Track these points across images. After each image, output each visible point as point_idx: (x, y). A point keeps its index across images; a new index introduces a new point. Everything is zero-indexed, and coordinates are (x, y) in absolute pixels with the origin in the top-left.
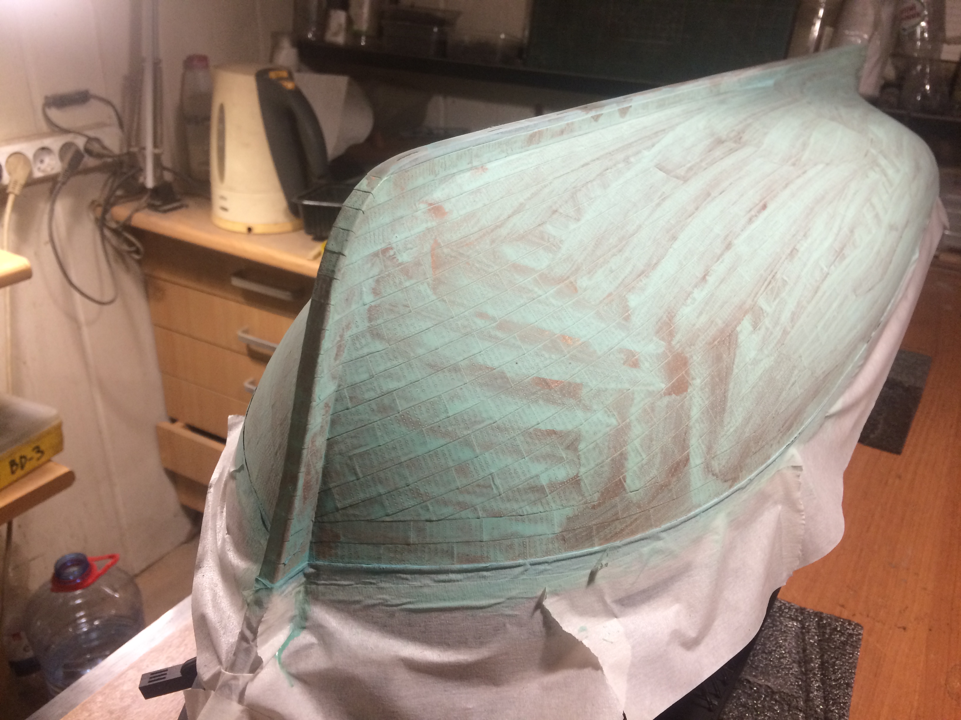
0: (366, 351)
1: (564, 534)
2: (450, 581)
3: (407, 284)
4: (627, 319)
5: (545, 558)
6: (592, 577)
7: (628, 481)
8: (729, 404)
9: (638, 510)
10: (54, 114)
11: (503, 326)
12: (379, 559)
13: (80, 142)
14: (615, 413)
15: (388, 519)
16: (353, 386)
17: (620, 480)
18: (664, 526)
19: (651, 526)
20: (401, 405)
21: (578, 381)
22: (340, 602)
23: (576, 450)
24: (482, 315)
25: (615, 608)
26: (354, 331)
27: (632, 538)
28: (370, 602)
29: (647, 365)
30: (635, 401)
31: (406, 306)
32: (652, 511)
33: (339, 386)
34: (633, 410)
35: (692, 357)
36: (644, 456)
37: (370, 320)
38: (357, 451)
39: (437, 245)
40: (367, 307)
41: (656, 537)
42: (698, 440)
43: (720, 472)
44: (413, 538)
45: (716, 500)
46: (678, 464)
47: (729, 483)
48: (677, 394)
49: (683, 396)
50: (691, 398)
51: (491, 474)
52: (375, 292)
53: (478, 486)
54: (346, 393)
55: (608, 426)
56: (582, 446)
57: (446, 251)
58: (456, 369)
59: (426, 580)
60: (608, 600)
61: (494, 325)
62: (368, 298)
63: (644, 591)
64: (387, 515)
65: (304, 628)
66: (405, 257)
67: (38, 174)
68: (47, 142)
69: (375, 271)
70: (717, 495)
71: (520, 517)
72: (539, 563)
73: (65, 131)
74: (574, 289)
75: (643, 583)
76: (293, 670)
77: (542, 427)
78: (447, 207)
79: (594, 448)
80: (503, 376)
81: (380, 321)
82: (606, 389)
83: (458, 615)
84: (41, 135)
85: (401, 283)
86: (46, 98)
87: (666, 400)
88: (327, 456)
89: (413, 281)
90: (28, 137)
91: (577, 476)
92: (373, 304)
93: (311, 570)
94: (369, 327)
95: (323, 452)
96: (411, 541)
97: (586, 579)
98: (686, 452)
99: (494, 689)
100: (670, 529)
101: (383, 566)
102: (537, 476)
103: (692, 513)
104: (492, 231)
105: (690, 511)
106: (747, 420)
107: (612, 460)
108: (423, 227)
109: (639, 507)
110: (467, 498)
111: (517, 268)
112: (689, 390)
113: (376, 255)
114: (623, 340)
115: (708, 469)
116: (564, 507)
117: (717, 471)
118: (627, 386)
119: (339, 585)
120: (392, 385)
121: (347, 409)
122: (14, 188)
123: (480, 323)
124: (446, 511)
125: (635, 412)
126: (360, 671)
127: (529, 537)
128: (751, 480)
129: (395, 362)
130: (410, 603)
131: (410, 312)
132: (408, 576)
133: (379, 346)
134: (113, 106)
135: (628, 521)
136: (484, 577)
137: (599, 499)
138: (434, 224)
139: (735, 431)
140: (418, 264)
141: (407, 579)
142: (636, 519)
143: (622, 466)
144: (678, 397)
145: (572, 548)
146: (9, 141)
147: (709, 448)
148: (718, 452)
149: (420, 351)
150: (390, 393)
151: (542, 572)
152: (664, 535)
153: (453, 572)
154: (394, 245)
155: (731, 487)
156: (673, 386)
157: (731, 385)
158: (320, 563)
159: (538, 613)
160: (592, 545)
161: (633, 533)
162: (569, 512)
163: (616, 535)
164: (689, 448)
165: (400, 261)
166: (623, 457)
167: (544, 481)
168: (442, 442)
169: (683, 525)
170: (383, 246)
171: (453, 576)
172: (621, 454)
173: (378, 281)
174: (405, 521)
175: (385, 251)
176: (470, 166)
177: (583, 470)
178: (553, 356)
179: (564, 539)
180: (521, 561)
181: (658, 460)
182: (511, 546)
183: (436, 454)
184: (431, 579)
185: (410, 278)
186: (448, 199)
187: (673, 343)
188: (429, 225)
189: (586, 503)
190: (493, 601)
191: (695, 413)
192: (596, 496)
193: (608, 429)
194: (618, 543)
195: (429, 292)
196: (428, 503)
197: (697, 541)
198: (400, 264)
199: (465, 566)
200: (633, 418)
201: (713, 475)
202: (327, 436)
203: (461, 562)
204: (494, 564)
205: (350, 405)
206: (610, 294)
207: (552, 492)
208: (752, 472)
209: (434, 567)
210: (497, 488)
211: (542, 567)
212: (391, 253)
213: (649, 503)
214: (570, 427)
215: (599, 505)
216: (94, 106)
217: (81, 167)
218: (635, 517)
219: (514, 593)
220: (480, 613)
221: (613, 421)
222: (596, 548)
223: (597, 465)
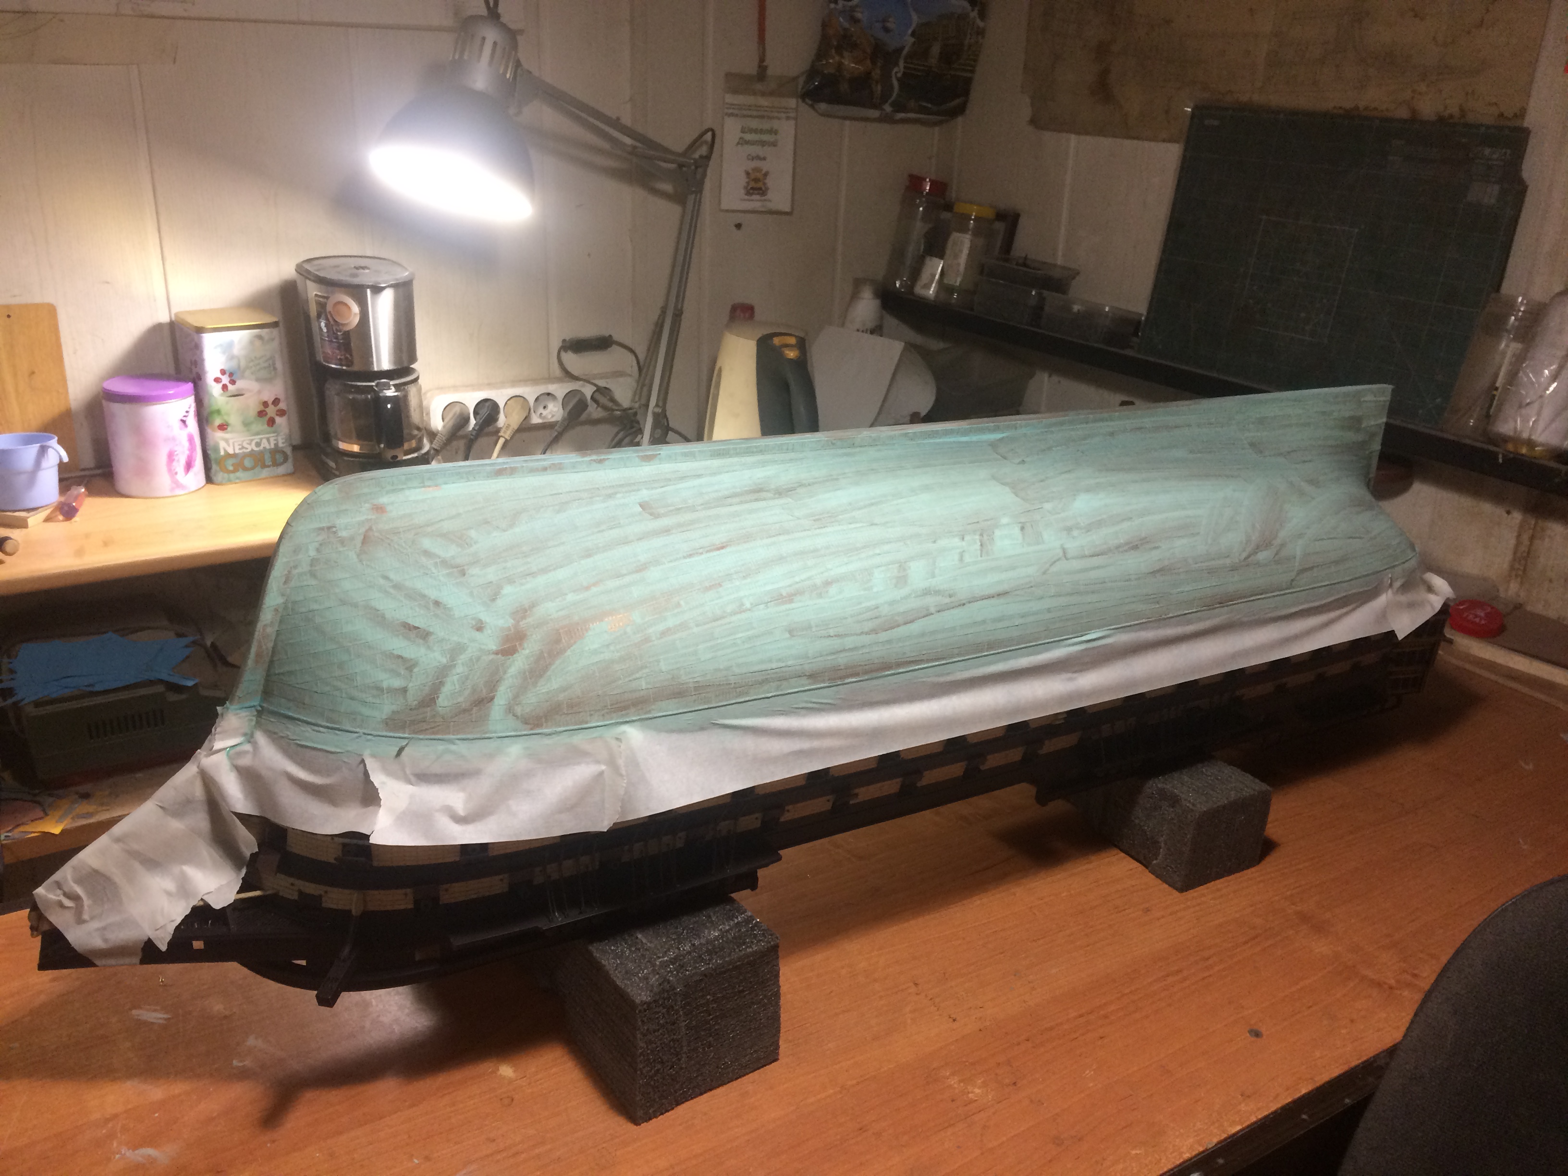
0: (305, 583)
1: (388, 720)
2: (319, 732)
3: (341, 549)
4: (493, 600)
5: (372, 732)
6: (399, 753)
7: (440, 699)
8: (549, 673)
9: (442, 720)
10: (569, 358)
11: (397, 587)
12: (289, 709)
13: (588, 391)
14: (448, 656)
15: (297, 686)
16: (294, 603)
17: (434, 698)
18: (459, 737)
19: (449, 733)
20: (318, 620)
21: (431, 630)
22: (270, 731)
23: (411, 671)
24: (386, 578)
25: (413, 779)
26: (299, 570)
27: (433, 737)
28: (281, 734)
29: (489, 632)
30: (467, 652)
31: (336, 562)
32: (452, 723)
33: (287, 600)
34: (462, 657)
35: (532, 635)
36: (457, 686)
37: (311, 565)
38: (290, 641)
39: (370, 529)
40: (311, 558)
41: (451, 742)
42: (507, 689)
43: (521, 715)
44: (307, 700)
45: (513, 733)
46: (483, 700)
47: (529, 726)
48: (503, 655)
49: (508, 657)
50: (514, 661)
51: (356, 673)
52: (318, 550)
53: (347, 678)
54: (290, 605)
55: (439, 662)
56: (416, 670)
57: (376, 534)
58: (356, 605)
59: (308, 728)
60: (408, 772)
61: (391, 585)
62: (312, 553)
63: (436, 775)
64: (297, 684)
65: (249, 742)
66: (344, 534)
67: (536, 420)
68: (552, 388)
69: (320, 538)
70: (516, 730)
71: (364, 703)
72: (368, 735)
73: (575, 378)
74: (463, 573)
75: (437, 769)
76: (235, 762)
77: (395, 652)
78: (389, 508)
79: (424, 674)
80: (383, 617)
81: (316, 568)
82: (449, 640)
83: (320, 754)
84: (550, 380)
85: (337, 548)
86: (564, 341)
87: (492, 657)
88: (275, 640)
89: (345, 549)
90: (534, 381)
91: (406, 687)
92: (315, 557)
93: (259, 708)
94: (310, 571)
95: (273, 638)
96: (306, 702)
97: (395, 753)
98: (492, 694)
99: (333, 808)
100: (464, 739)
101: (290, 714)
102: (382, 681)
103: (487, 735)
104: (420, 527)
105: (486, 733)
106: (563, 689)
107: (433, 684)
108: (363, 518)
109: (443, 718)
110: (339, 684)
111: (427, 553)
112: (515, 655)
113: (322, 529)
114: (480, 612)
115: (510, 710)
116: (393, 704)
117: (519, 714)
118: (466, 641)
119: (270, 721)
120: (315, 606)
121: (289, 615)
122: (505, 432)
123: (382, 581)
124: (327, 689)
125: (463, 658)
126: (264, 772)
127: (367, 716)
128: (556, 733)
129: (321, 594)
130: (298, 740)
131: (338, 566)
132: (300, 723)
133: (313, 582)
134: (636, 357)
135: (433, 725)
136: (337, 734)
137: (416, 705)
138: (373, 517)
139: (548, 693)
140: (352, 538)
141: (299, 725)
142: (439, 726)
143: (439, 689)
144: (503, 658)
145: (391, 731)
146: (515, 383)
147: (516, 697)
148: (524, 702)
149: (337, 590)
150: (313, 611)
151: (368, 740)
152: (458, 742)
153: (322, 726)
154: (337, 526)
155: (531, 729)
156: (502, 650)
157: (558, 662)
158: (265, 705)
159: (362, 765)
160: (404, 733)
161: (434, 733)
162: (394, 708)
163: (421, 732)
164: (497, 692)
165: (339, 535)
166: (442, 684)
167: (385, 685)
168: (334, 647)
169: (477, 741)
170: (329, 525)
171: (321, 729)
172: (440, 682)
173: (321, 545)
174: (305, 689)
175: (329, 528)
176: (422, 485)
177: (411, 685)
178: (422, 612)
179: (387, 724)
180: (358, 730)
181: (467, 693)
182: (355, 719)
183: (329, 653)
184: (311, 728)
185: (344, 546)
186: (392, 503)
187: (521, 623)
188: (369, 517)
189: (407, 705)
190: (338, 750)
191: (513, 670)
192: (415, 703)
193: (438, 664)
194: (421, 737)
195: (355, 557)
196: (318, 681)
197: (491, 756)
198: (339, 537)
199: (328, 725)
200: (460, 662)
201: (514, 715)
202: (276, 628)
203: (327, 722)
204: (344, 728)
205: (290, 613)
206: (491, 582)
207: (388, 693)
208: (560, 726)
209: (313, 721)
210: (357, 682)
211: (369, 737)
212: (334, 529)
213: (452, 717)
214: (413, 656)
215: (415, 709)
216: (616, 352)
217: (584, 417)
218: (438, 724)
219: (349, 749)
220: (331, 756)
221: (444, 661)
222: (406, 735)
223: (422, 684)
